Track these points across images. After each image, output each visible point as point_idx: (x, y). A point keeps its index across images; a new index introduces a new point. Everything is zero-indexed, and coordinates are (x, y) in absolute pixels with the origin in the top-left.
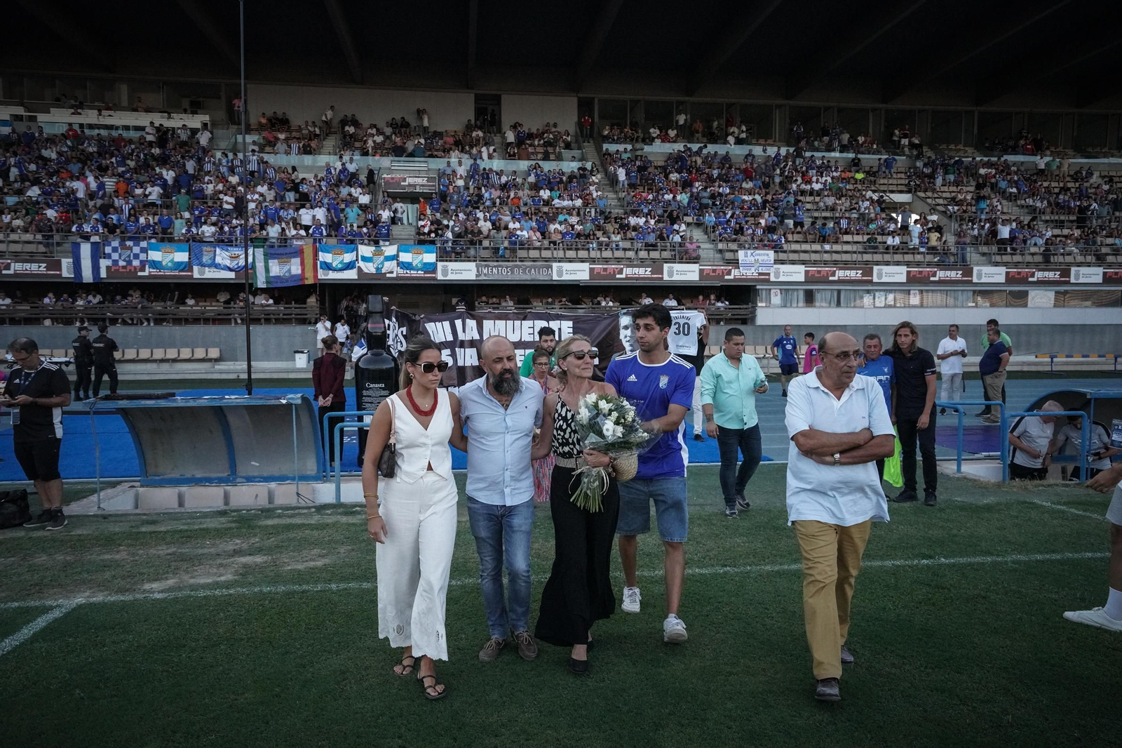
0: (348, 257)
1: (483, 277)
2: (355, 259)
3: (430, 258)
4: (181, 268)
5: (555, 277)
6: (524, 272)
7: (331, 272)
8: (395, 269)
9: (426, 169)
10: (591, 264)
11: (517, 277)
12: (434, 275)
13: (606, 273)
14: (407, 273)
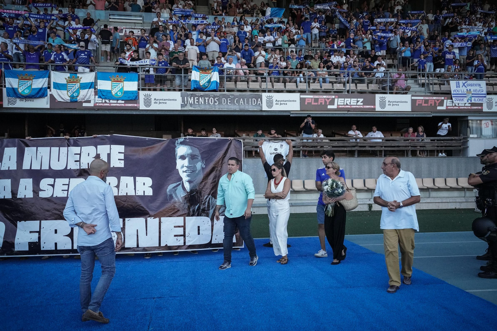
0: (39, 83)
1: (188, 108)
2: (46, 85)
3: (131, 86)
5: (265, 108)
6: (232, 102)
7: (18, 100)
8: (92, 98)
9: (141, 22)
10: (300, 95)
11: (225, 107)
12: (136, 105)
13: (317, 104)
14: (106, 102)
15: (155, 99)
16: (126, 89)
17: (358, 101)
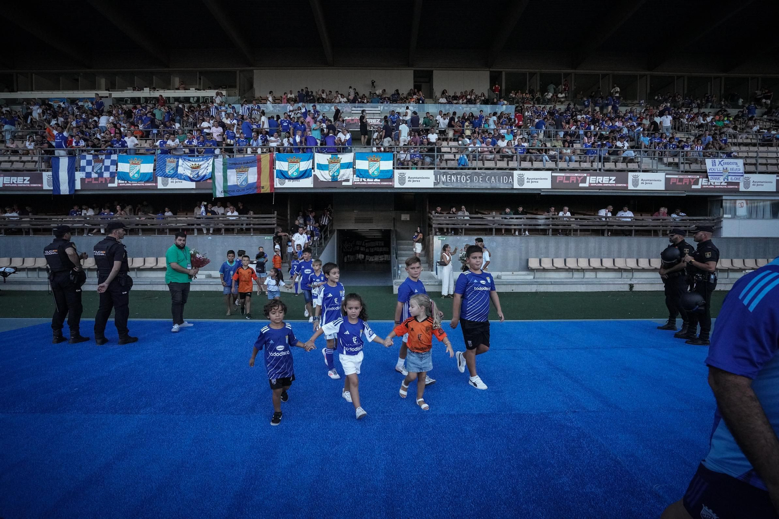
0: (304, 165)
1: (441, 186)
2: (311, 167)
3: (387, 165)
4: (147, 178)
5: (516, 186)
6: (484, 180)
7: (287, 180)
8: (351, 177)
9: (379, 112)
10: (552, 173)
11: (477, 185)
12: (391, 183)
13: (568, 182)
14: (363, 181)
15: (409, 178)
16: (382, 168)
17: (610, 180)
